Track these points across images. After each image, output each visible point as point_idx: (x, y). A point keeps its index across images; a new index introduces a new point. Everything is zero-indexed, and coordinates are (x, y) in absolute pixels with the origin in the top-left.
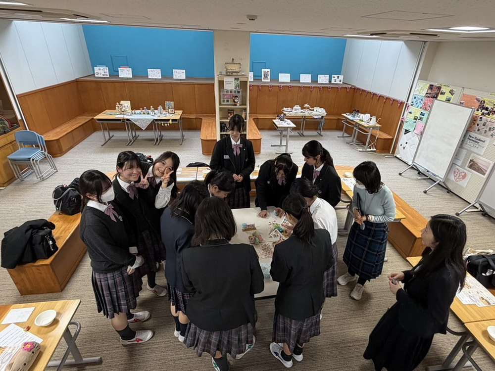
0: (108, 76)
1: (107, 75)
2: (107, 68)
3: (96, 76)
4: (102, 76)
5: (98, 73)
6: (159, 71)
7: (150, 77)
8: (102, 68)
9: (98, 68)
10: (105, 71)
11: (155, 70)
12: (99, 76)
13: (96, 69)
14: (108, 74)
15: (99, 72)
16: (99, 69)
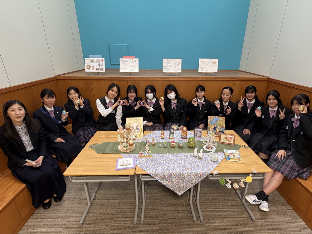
0: (104, 71)
1: (102, 69)
2: (104, 59)
3: (87, 70)
4: (95, 71)
5: (90, 67)
6: (179, 61)
7: (165, 71)
8: (95, 59)
9: (90, 59)
10: (101, 63)
11: (173, 60)
12: (91, 70)
13: (88, 61)
14: (104, 67)
15: (92, 64)
16: (92, 61)
